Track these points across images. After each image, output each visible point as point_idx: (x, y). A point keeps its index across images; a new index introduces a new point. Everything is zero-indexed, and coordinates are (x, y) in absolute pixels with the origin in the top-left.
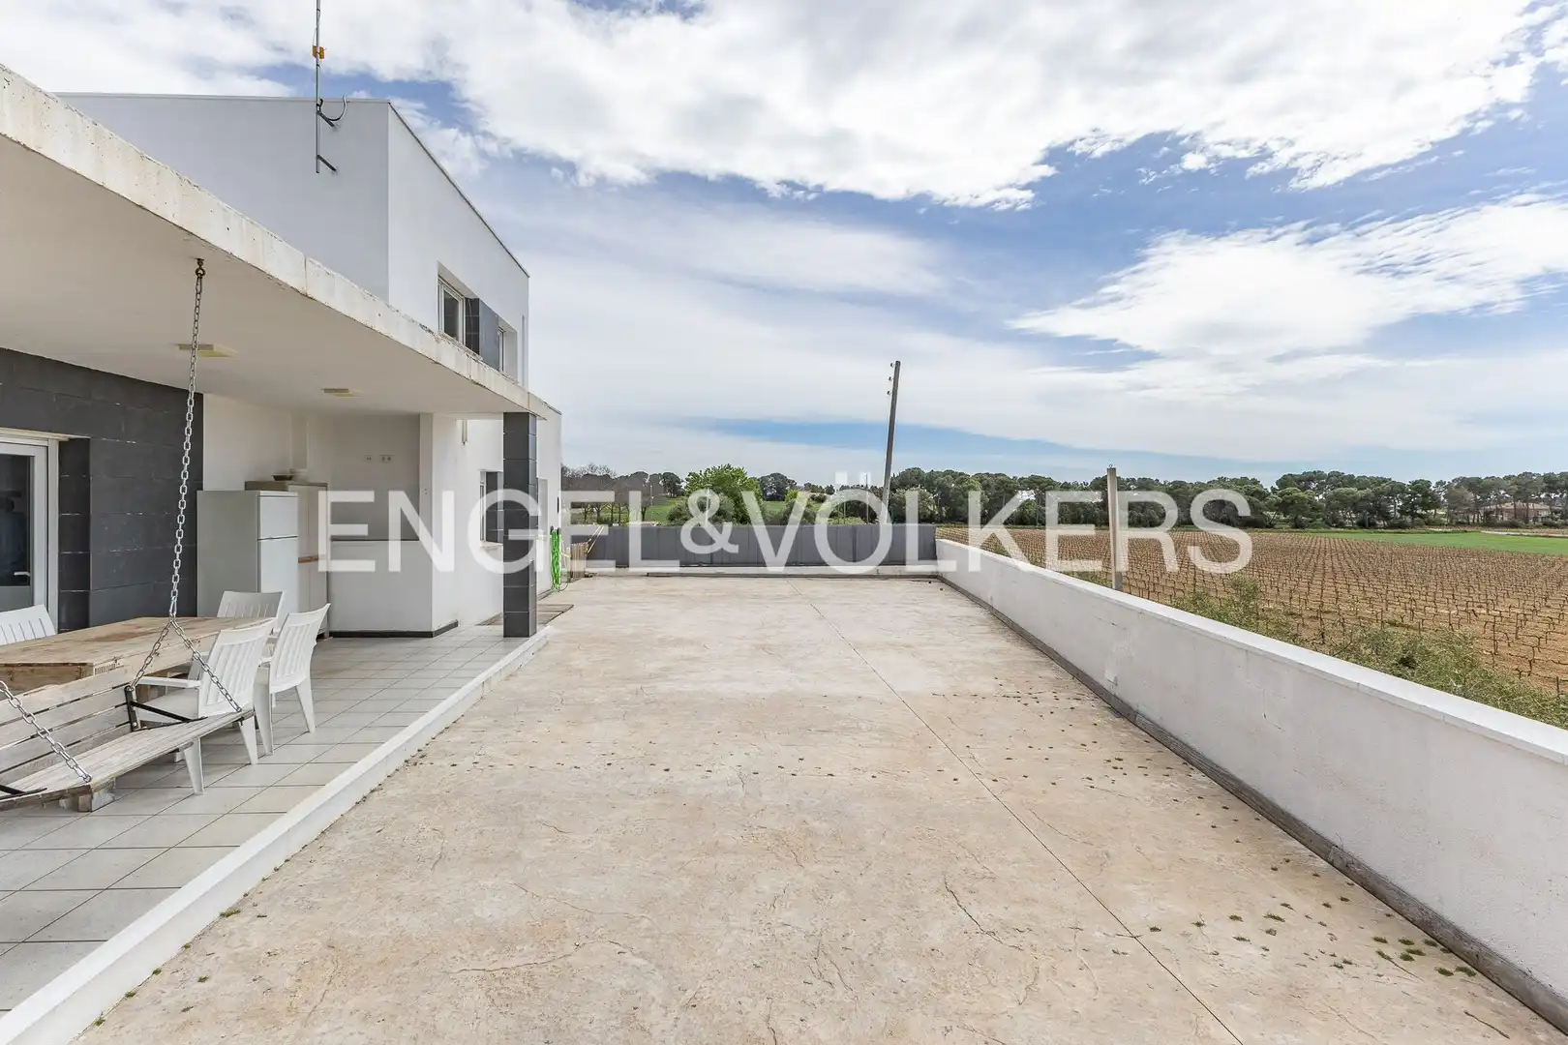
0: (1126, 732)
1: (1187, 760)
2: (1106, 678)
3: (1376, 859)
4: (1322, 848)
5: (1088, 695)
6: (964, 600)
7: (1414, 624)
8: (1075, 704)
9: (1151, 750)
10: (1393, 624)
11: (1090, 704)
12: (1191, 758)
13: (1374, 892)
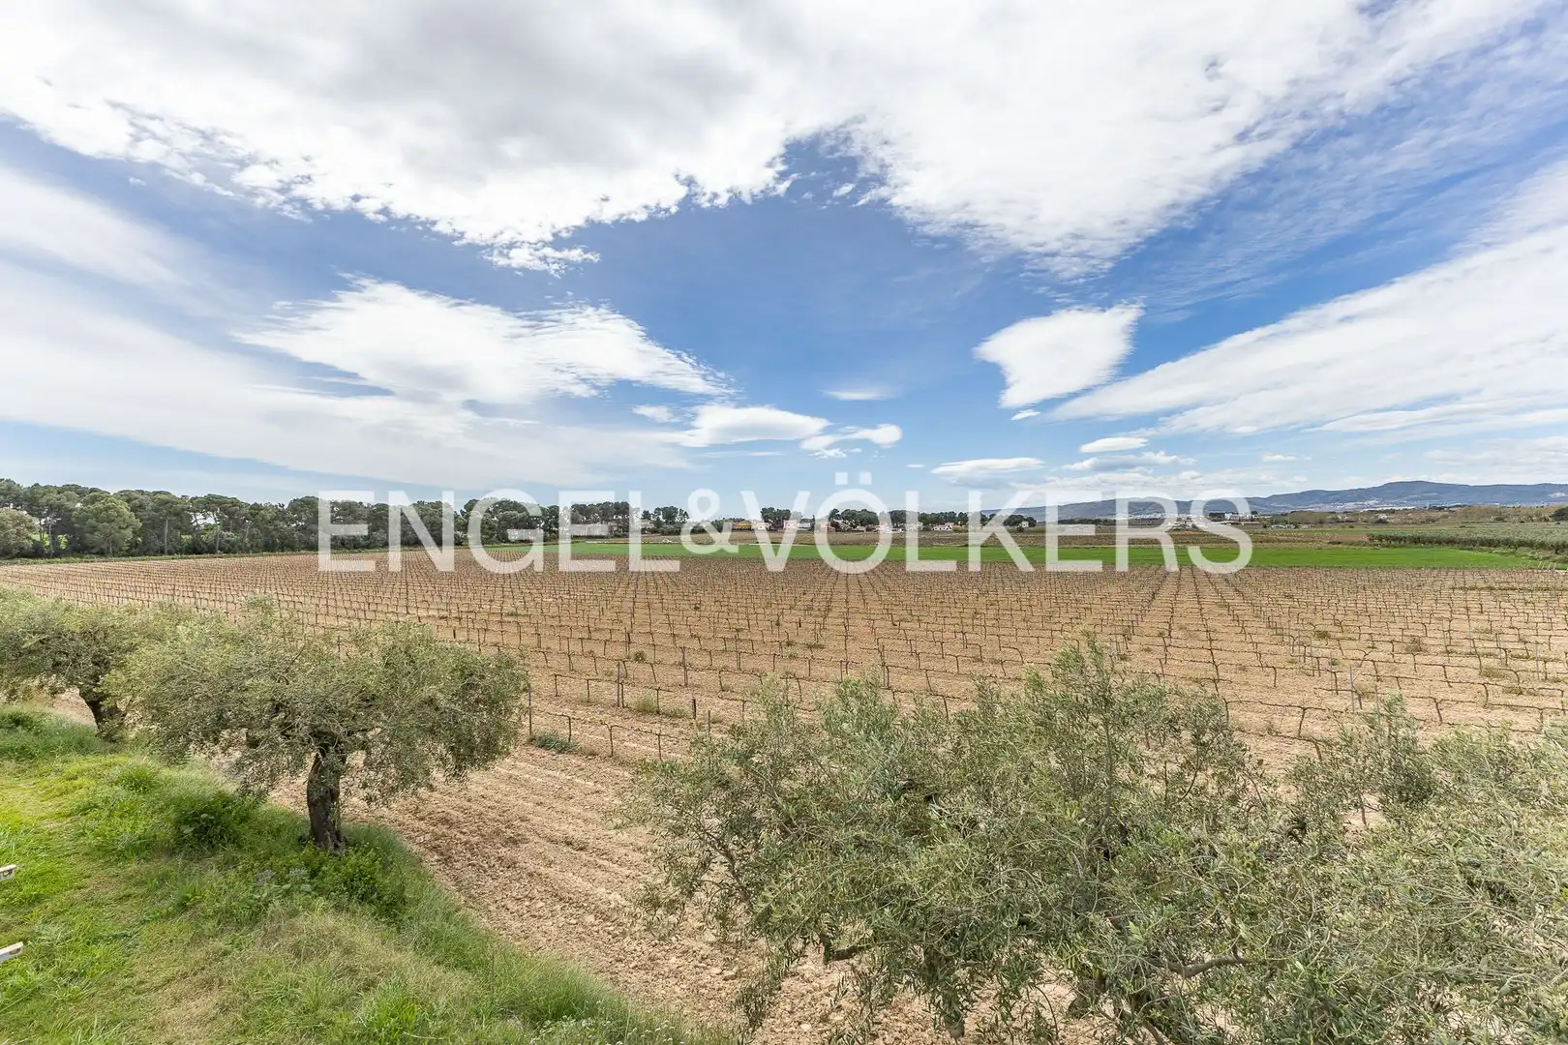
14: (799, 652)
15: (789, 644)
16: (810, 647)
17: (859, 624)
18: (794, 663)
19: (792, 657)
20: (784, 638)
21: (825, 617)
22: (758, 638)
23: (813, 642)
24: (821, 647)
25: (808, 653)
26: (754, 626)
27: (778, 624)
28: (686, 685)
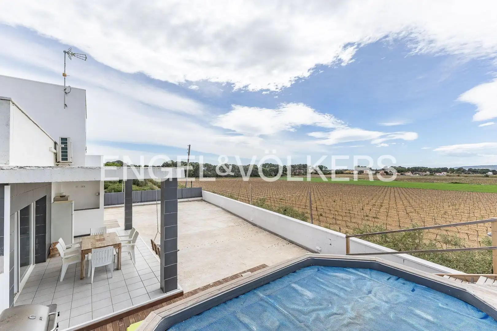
0: (256, 228)
1: (265, 230)
2: (251, 220)
3: (285, 236)
4: (281, 237)
5: (248, 223)
6: (214, 206)
7: (284, 199)
8: (247, 225)
9: (260, 230)
10: (281, 199)
11: (249, 224)
12: (266, 230)
13: (285, 240)
14: (370, 219)
15: (367, 216)
16: (374, 218)
17: (393, 212)
18: (369, 222)
19: (368, 220)
20: (365, 214)
21: (380, 208)
22: (356, 213)
23: (375, 216)
24: (378, 218)
25: (373, 220)
26: (354, 209)
27: (363, 209)
28: (336, 224)
